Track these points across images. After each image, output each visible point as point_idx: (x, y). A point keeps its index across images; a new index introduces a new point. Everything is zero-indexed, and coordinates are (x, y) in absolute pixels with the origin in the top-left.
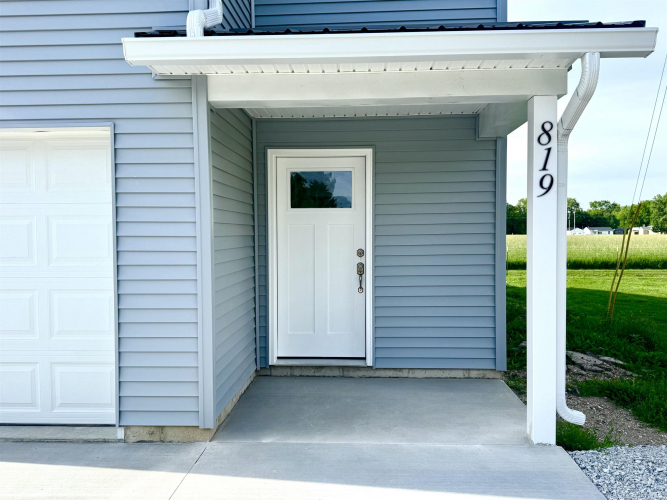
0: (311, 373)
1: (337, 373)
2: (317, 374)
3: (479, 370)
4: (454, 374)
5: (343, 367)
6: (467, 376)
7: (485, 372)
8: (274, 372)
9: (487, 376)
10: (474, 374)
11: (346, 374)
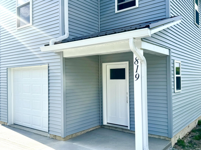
0: (114, 129)
1: (121, 130)
2: (116, 130)
3: (163, 136)
4: (155, 137)
5: (123, 129)
6: (159, 138)
7: (165, 138)
8: (105, 127)
9: (166, 139)
10: (162, 138)
11: (123, 131)
